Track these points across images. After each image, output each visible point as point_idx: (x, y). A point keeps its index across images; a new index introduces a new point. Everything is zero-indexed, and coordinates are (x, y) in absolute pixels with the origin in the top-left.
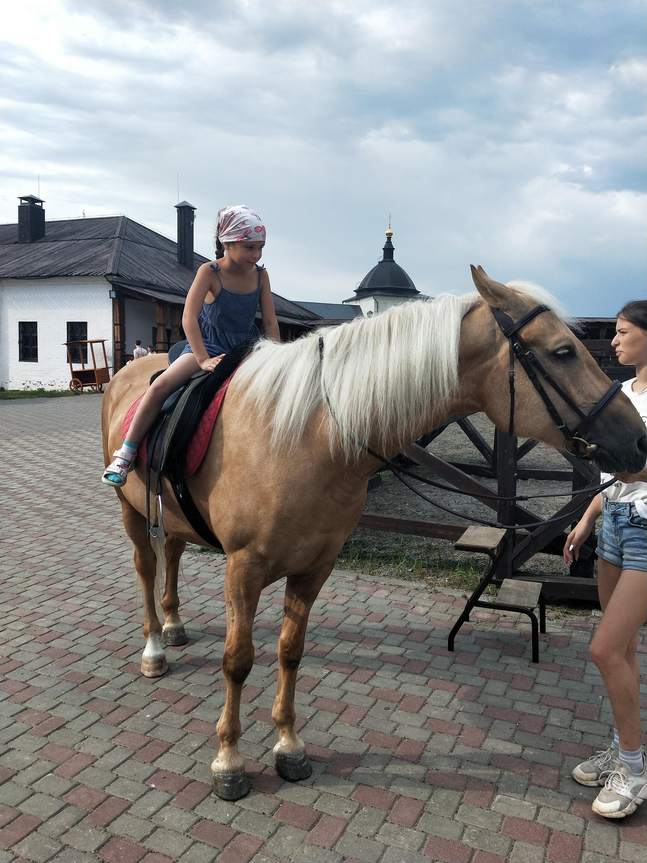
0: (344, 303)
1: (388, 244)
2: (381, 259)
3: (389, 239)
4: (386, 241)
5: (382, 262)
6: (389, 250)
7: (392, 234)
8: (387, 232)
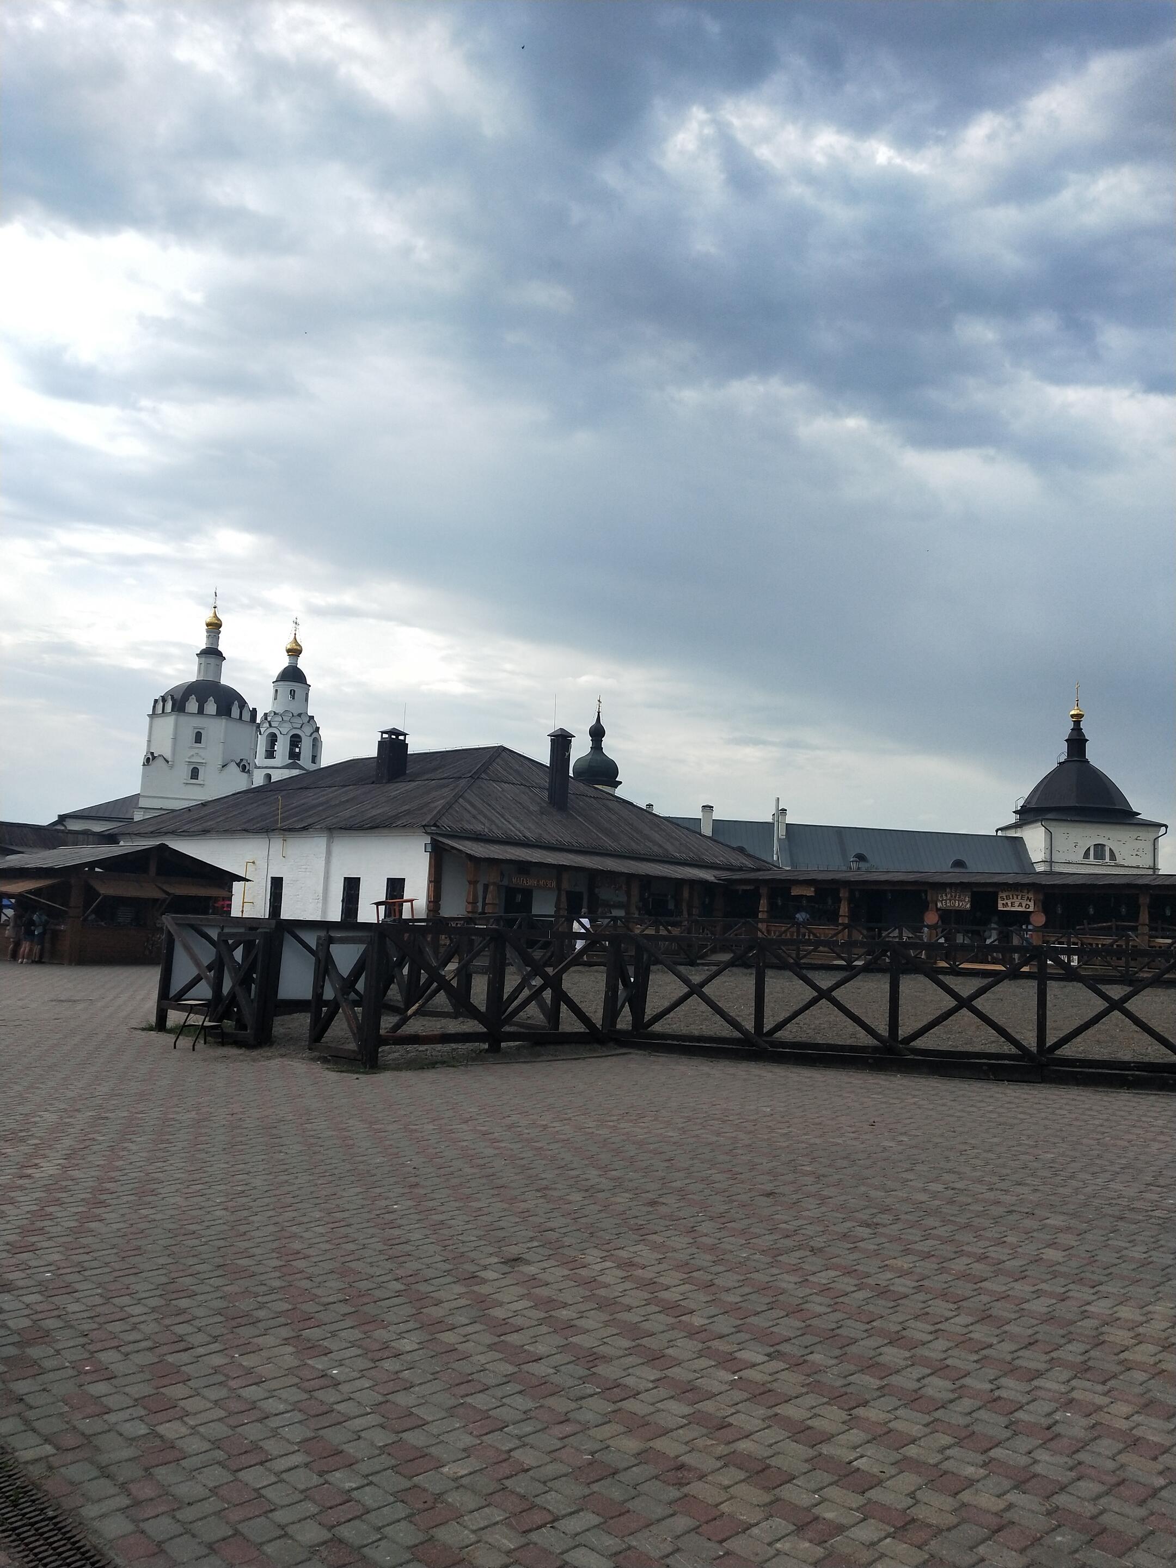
0: (1000, 833)
1: (1075, 732)
2: (1063, 758)
3: (1077, 723)
4: (1072, 727)
5: (1063, 762)
6: (1077, 743)
7: (1082, 716)
8: (1073, 712)
